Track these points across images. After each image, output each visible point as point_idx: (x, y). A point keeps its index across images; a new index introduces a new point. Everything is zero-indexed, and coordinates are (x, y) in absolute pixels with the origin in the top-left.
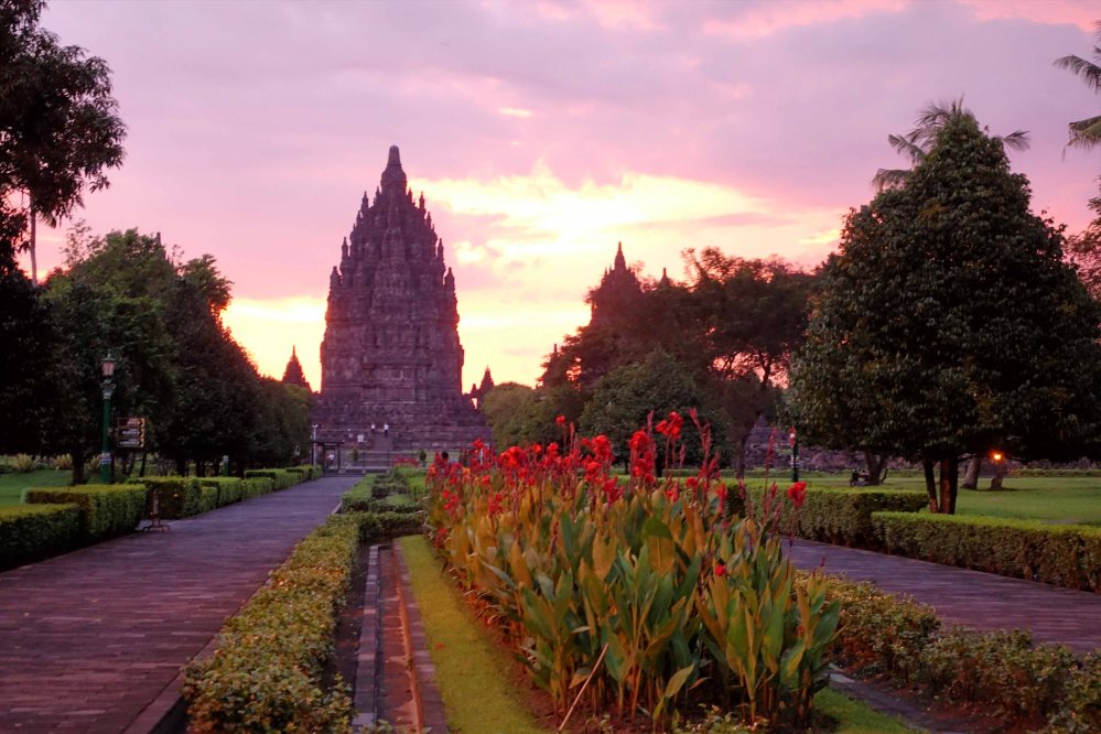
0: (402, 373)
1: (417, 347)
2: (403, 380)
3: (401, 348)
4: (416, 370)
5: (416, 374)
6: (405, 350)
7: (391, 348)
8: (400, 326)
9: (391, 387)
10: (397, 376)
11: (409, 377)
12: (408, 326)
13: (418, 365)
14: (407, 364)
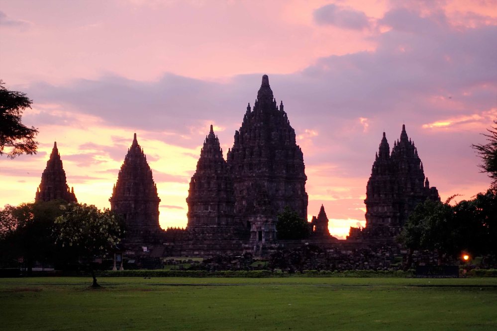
0: (209, 207)
1: (219, 191)
2: (210, 212)
3: (209, 191)
4: (218, 205)
5: (218, 207)
6: (211, 193)
7: (203, 191)
8: (208, 178)
9: (203, 216)
10: (207, 210)
11: (214, 210)
12: (214, 177)
13: (219, 202)
14: (212, 202)
